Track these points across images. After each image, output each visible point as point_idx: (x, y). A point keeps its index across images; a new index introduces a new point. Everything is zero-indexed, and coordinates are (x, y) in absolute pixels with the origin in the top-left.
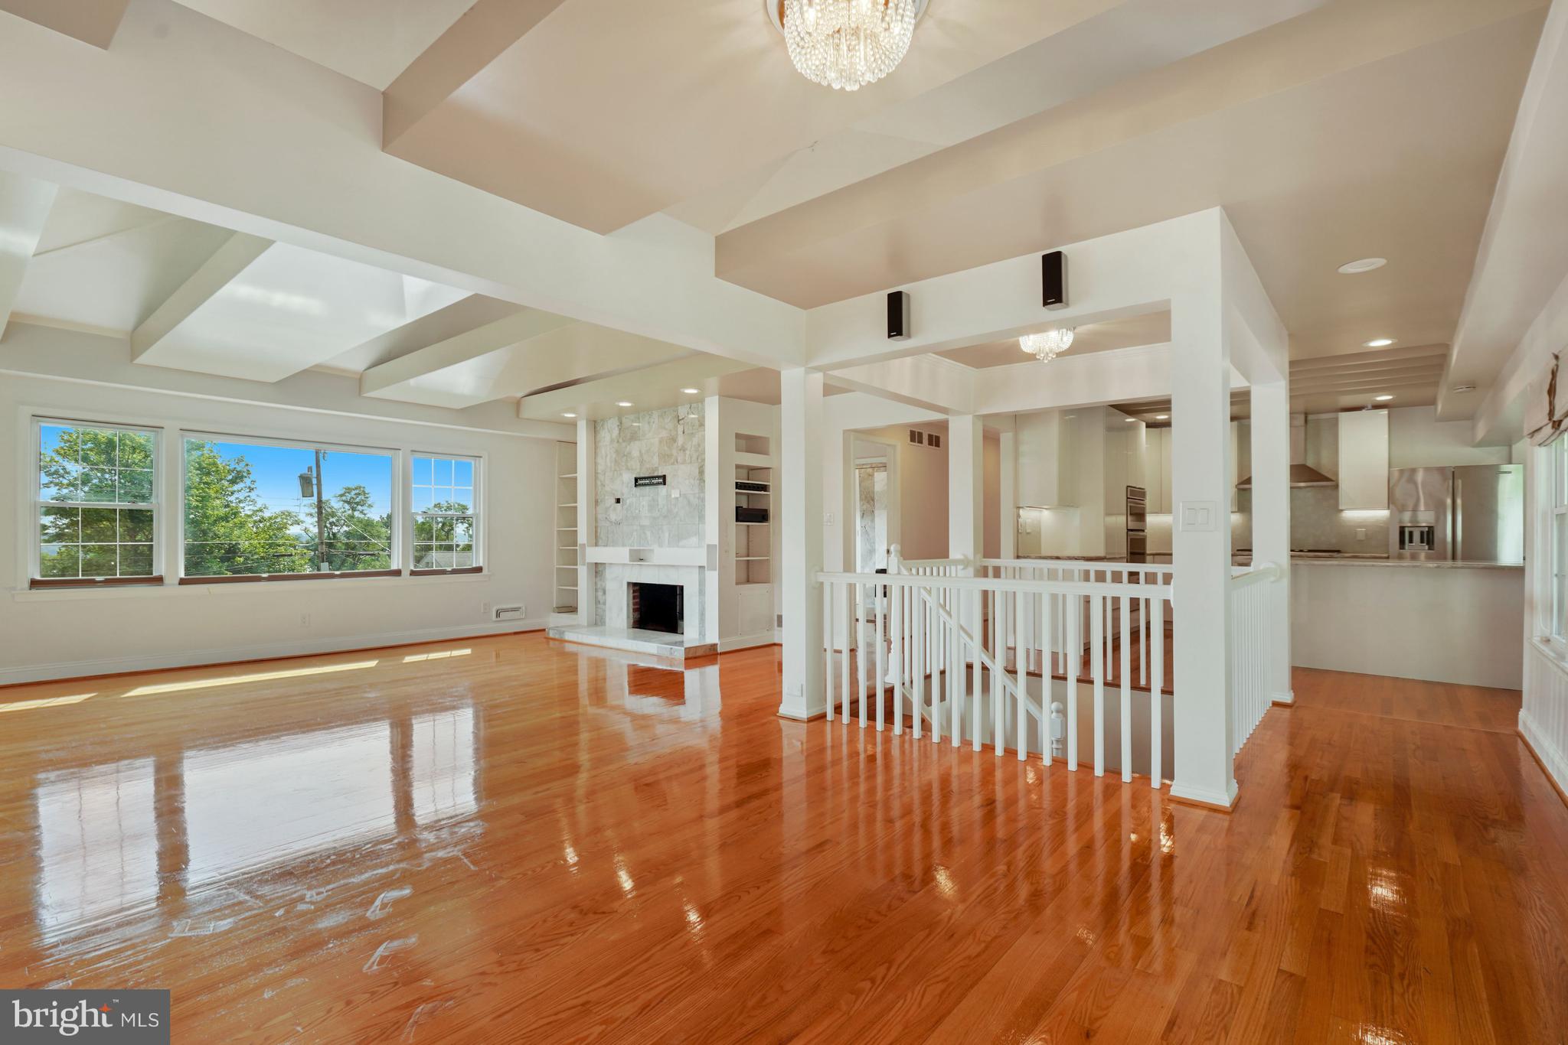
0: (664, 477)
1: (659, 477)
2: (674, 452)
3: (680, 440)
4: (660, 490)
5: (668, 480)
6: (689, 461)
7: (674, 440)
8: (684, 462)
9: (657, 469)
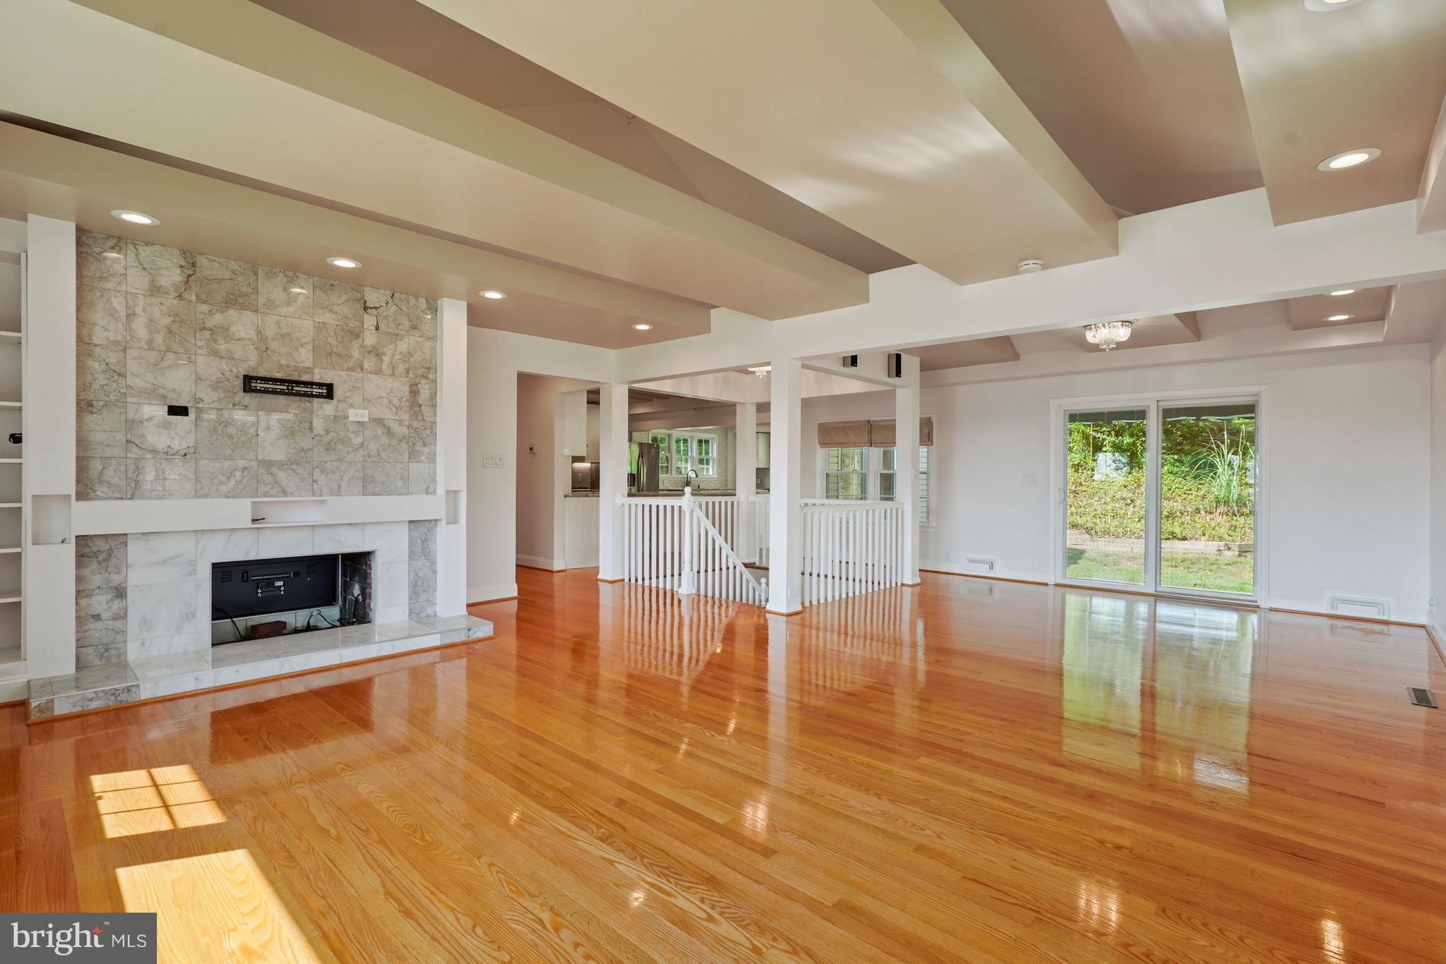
0: (330, 387)
1: (320, 385)
2: (356, 354)
3: (370, 339)
4: (315, 405)
5: (338, 392)
6: (390, 372)
7: (356, 334)
8: (378, 371)
9: (309, 370)
